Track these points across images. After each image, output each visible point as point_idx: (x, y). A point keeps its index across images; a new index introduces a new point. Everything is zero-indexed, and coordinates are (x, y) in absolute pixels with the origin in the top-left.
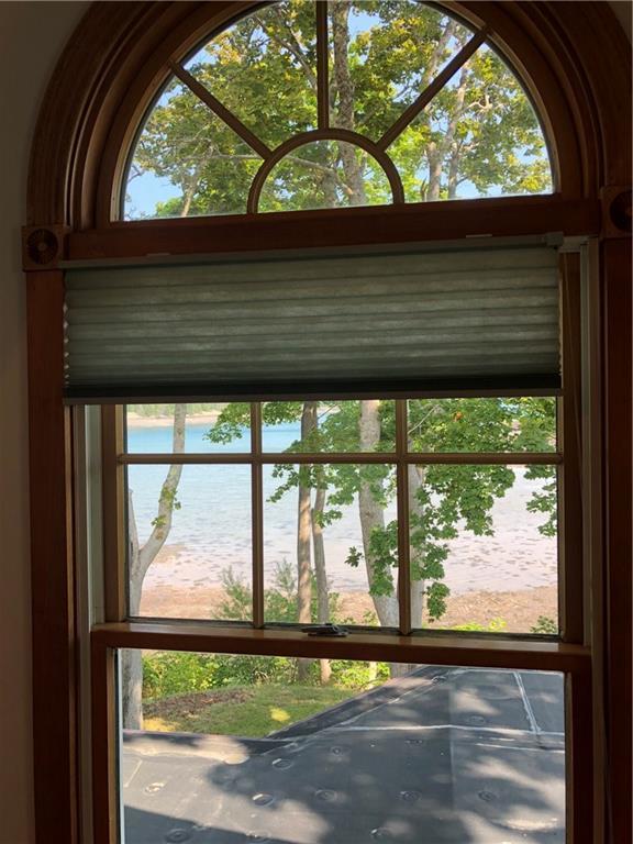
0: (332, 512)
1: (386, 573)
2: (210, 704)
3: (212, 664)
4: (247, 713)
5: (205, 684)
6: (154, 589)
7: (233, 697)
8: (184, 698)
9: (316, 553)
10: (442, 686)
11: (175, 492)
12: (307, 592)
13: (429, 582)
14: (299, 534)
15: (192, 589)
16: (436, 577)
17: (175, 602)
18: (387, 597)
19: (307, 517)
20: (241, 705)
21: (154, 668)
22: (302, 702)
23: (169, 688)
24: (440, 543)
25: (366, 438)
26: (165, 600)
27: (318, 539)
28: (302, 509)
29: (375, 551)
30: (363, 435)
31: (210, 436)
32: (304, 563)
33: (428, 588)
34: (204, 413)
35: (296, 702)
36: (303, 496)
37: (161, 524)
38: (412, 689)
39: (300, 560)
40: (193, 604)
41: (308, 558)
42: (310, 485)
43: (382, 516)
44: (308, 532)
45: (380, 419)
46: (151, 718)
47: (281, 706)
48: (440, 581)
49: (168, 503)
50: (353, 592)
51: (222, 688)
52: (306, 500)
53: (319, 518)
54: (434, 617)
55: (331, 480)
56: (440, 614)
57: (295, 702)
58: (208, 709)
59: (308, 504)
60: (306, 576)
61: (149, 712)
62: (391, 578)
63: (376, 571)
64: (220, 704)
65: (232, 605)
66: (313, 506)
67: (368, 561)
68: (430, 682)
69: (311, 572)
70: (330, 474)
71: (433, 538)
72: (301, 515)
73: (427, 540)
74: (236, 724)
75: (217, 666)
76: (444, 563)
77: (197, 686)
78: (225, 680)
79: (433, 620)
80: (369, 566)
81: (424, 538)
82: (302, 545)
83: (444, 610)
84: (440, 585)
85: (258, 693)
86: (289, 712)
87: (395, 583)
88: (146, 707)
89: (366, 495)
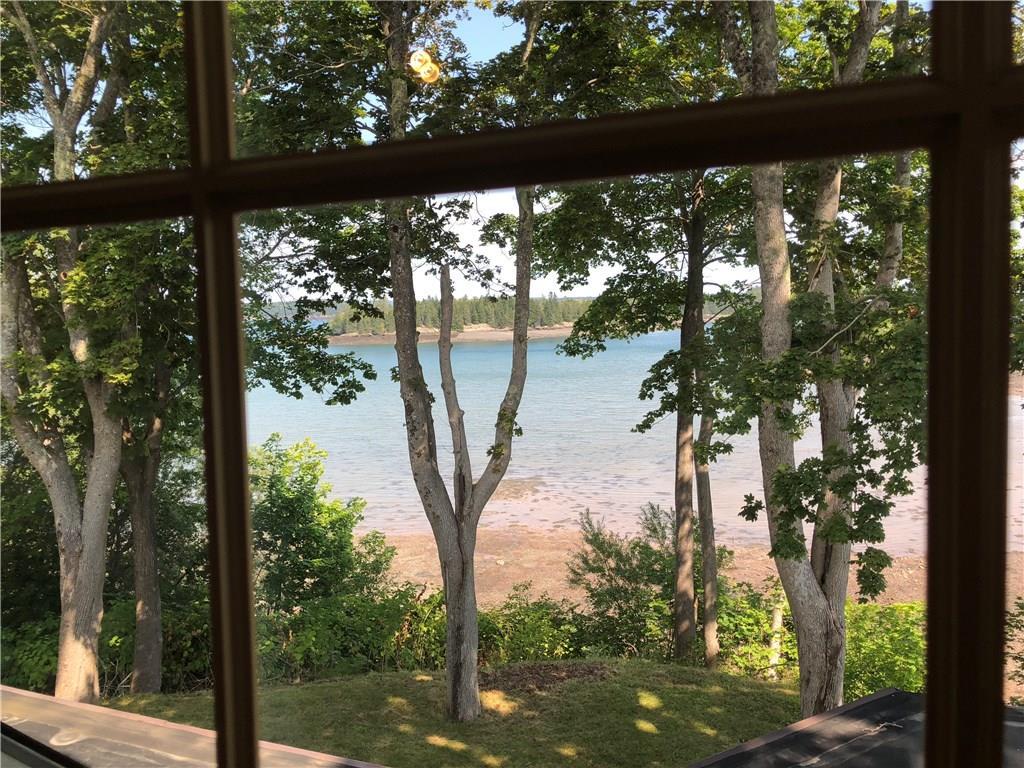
0: (718, 444)
1: (795, 529)
2: (562, 679)
3: (567, 627)
4: (607, 695)
5: (559, 651)
6: (507, 529)
7: (591, 672)
8: (530, 669)
9: (700, 499)
10: (894, 740)
11: (515, 414)
12: (689, 546)
13: (860, 547)
14: (677, 473)
15: (552, 531)
16: (873, 539)
17: (531, 546)
18: (797, 563)
19: (688, 451)
20: (601, 684)
21: (500, 626)
22: (679, 686)
23: (516, 652)
24: (878, 493)
25: (769, 345)
26: (520, 543)
27: (703, 479)
28: (682, 440)
29: (779, 499)
30: (766, 341)
31: (565, 348)
32: (684, 510)
33: (860, 555)
34: (565, 323)
35: (672, 686)
36: (683, 424)
37: (499, 455)
38: (843, 739)
39: (680, 504)
40: (552, 549)
41: (690, 504)
42: (693, 411)
43: (792, 452)
44: (689, 470)
45: (791, 320)
46: (490, 689)
47: (652, 690)
48: (877, 546)
49: (507, 428)
50: (751, 546)
51: (578, 661)
52: (686, 430)
53: (704, 452)
54: (868, 597)
55: (721, 404)
56: (876, 592)
57: (669, 685)
58: (559, 685)
59: (689, 434)
60: (687, 525)
61: (487, 684)
62: (802, 538)
63: (780, 527)
64: (574, 681)
65: (592, 556)
66: (696, 437)
67: (770, 513)
68: (874, 731)
69: (693, 521)
70: (718, 395)
71: (869, 485)
72: (679, 448)
73: (859, 486)
74: (593, 708)
75: (574, 630)
76: (884, 521)
77: (551, 652)
78: (584, 648)
79: (865, 601)
80: (772, 520)
81: (855, 485)
82: (682, 486)
83: (882, 587)
84: (879, 552)
85: (623, 671)
86: (661, 697)
87: (808, 545)
88: (483, 676)
89: (769, 425)
